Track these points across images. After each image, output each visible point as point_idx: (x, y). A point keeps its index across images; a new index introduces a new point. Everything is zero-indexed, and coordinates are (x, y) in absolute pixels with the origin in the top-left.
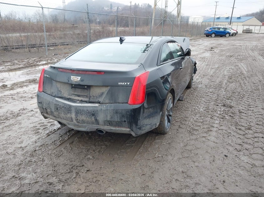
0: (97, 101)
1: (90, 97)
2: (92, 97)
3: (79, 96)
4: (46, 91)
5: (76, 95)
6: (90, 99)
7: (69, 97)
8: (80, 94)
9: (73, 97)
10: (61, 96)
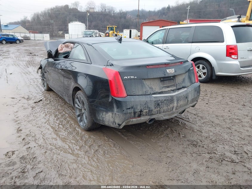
0: (181, 86)
1: (177, 85)
2: (178, 85)
3: (168, 87)
4: (134, 93)
5: (166, 87)
6: (177, 87)
7: (160, 91)
8: (169, 85)
9: (164, 90)
10: (153, 92)
